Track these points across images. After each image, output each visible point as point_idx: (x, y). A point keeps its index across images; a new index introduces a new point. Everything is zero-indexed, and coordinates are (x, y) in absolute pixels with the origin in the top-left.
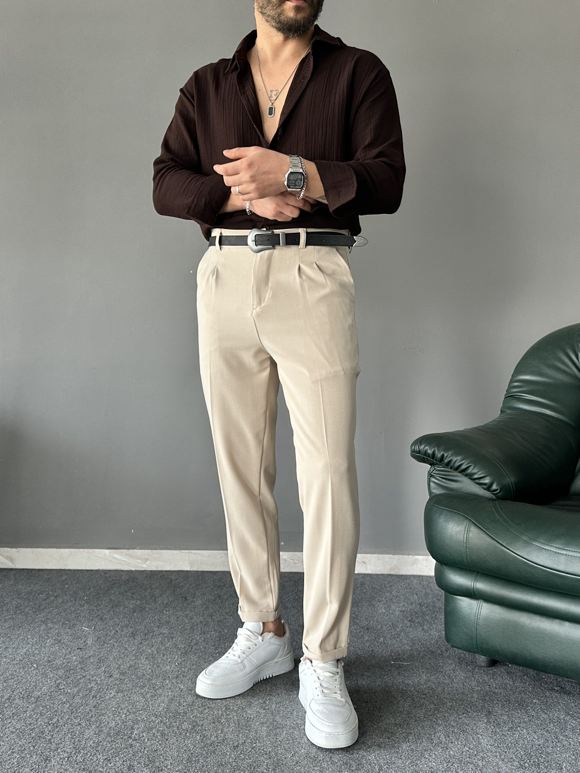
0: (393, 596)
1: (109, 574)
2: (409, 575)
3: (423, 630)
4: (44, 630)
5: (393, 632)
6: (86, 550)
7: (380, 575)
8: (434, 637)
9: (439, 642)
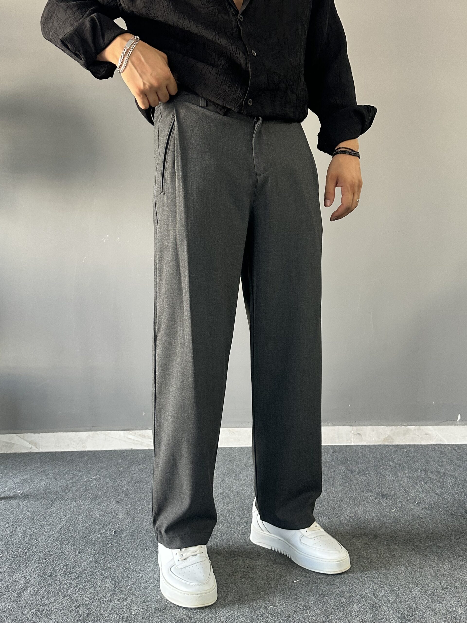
0: (396, 464)
1: (126, 454)
2: (405, 445)
3: (436, 494)
4: (75, 506)
5: (407, 497)
6: (103, 432)
7: (377, 445)
8: (449, 499)
9: (456, 505)
